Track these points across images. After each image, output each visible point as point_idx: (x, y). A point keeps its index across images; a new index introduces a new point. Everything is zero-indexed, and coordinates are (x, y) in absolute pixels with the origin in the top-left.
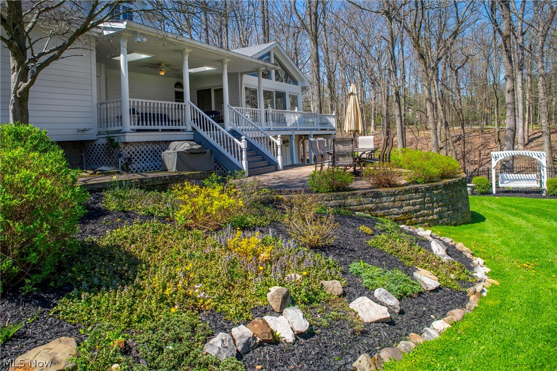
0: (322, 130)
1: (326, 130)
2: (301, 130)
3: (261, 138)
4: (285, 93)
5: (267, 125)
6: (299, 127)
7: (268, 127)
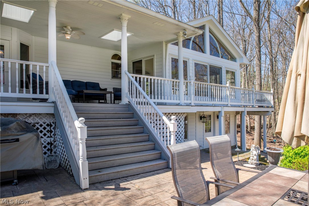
0: (259, 107)
1: (262, 107)
2: (232, 106)
3: (151, 114)
4: (221, 68)
5: (187, 100)
6: (230, 103)
7: (189, 102)
